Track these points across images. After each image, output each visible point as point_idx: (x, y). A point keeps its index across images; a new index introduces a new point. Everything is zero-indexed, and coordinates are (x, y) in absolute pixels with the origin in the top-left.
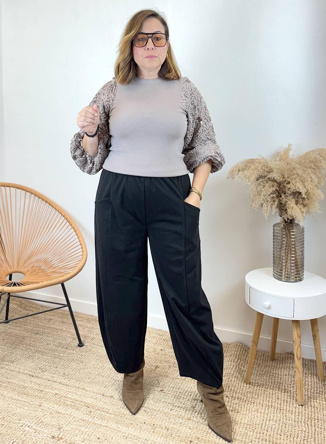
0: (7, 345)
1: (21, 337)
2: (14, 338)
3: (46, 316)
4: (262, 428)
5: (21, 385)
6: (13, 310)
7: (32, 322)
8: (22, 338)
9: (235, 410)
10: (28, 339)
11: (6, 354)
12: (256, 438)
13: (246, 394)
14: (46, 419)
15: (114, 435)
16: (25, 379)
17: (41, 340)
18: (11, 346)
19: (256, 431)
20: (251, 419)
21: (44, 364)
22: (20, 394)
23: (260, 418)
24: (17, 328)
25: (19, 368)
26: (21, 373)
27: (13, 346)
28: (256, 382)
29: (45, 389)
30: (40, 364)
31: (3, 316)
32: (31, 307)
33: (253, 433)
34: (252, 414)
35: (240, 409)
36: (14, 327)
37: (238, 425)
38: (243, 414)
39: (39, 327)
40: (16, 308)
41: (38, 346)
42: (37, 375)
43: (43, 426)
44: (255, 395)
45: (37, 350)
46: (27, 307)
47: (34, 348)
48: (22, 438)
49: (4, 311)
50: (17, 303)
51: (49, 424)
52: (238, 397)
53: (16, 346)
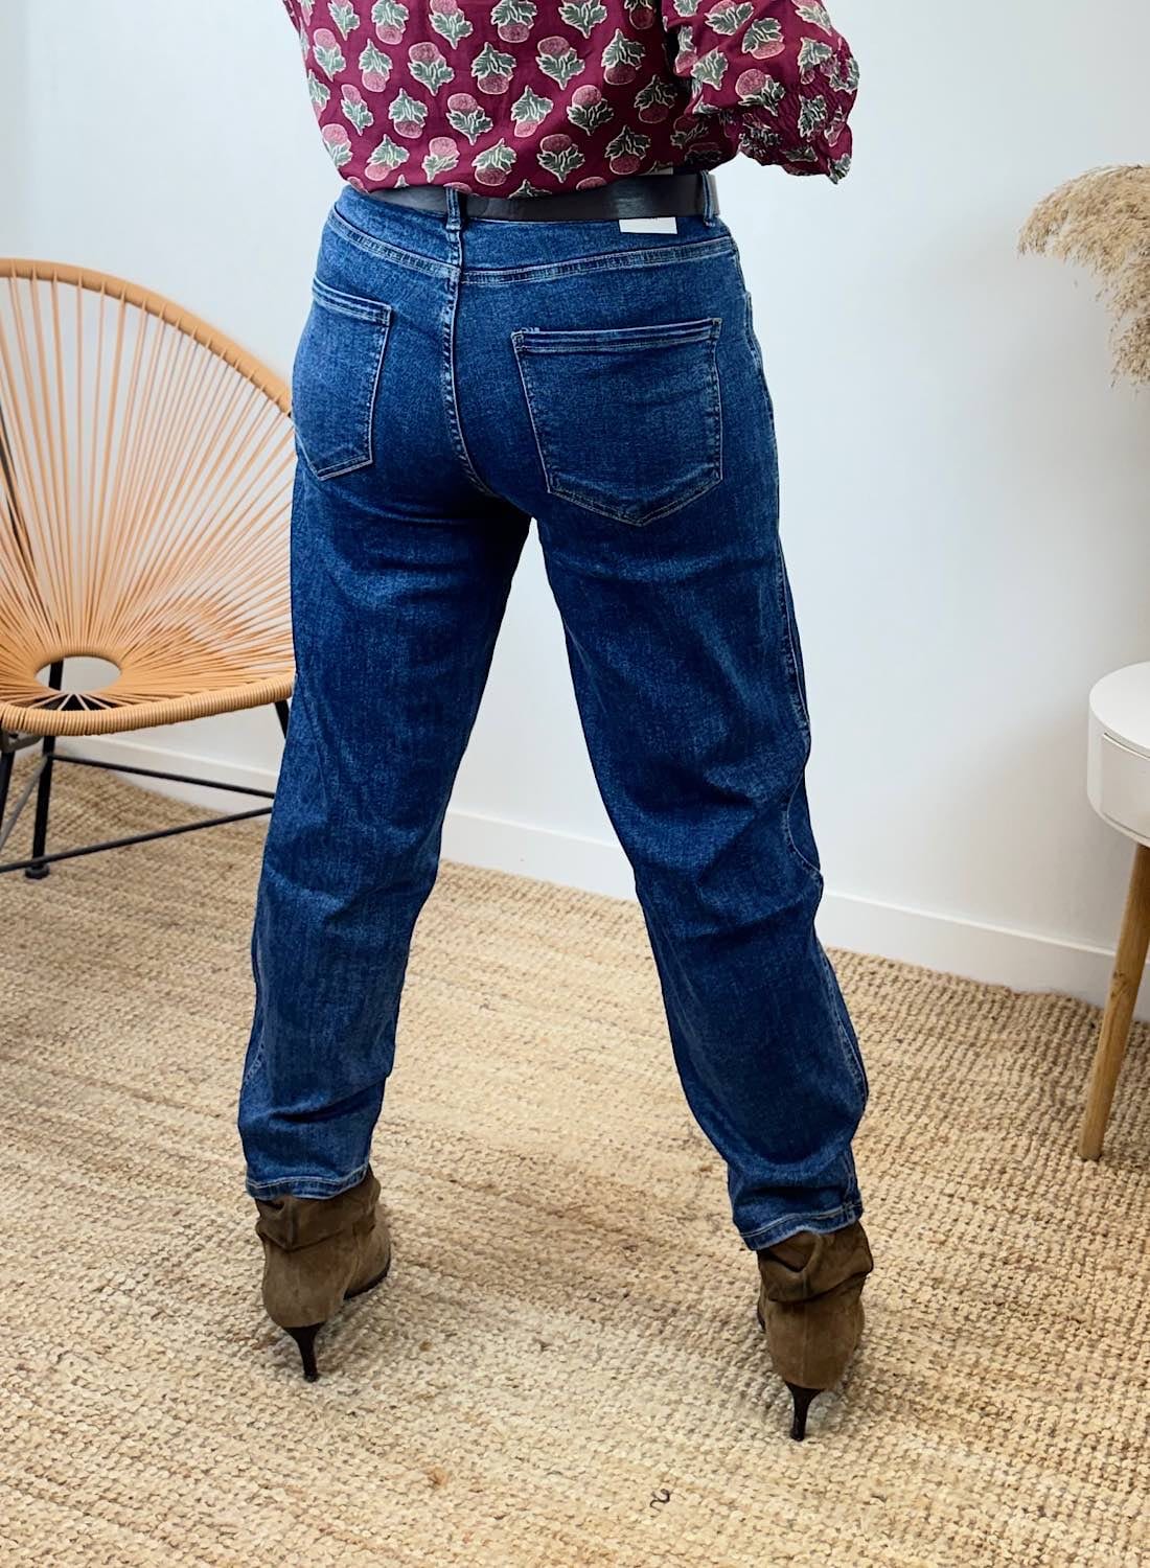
0: (38, 969)
1: (100, 936)
2: (69, 940)
3: (209, 852)
4: (1130, 1338)
5: (99, 1133)
6: (64, 824)
7: (148, 875)
8: (103, 939)
9: (1018, 1261)
10: (132, 946)
11: (32, 1006)
12: (1099, 1375)
13: (1074, 1200)
14: (203, 1266)
15: (489, 1336)
16: (114, 1110)
17: (188, 950)
18: (55, 973)
19: (1102, 1346)
20: (1088, 1298)
21: (198, 1050)
22: (93, 1168)
23: (1129, 1298)
24: (83, 899)
25: (89, 1064)
26: (99, 1084)
27: (64, 974)
28: (1129, 1151)
29: (199, 1152)
30: (183, 1051)
31: (21, 847)
32: (143, 814)
33: (1092, 1352)
34: (1091, 1281)
35: (1041, 1257)
36: (69, 896)
37: (1031, 1317)
38: (1056, 1278)
39: (179, 897)
40: (79, 817)
41: (172, 977)
42: (167, 1094)
43: (190, 1294)
44: (1117, 1203)
45: (168, 994)
46: (125, 811)
47: (155, 982)
48: (100, 1337)
49: (26, 829)
50: (86, 794)
51: (213, 1285)
52: (1039, 1212)
53: (78, 976)
